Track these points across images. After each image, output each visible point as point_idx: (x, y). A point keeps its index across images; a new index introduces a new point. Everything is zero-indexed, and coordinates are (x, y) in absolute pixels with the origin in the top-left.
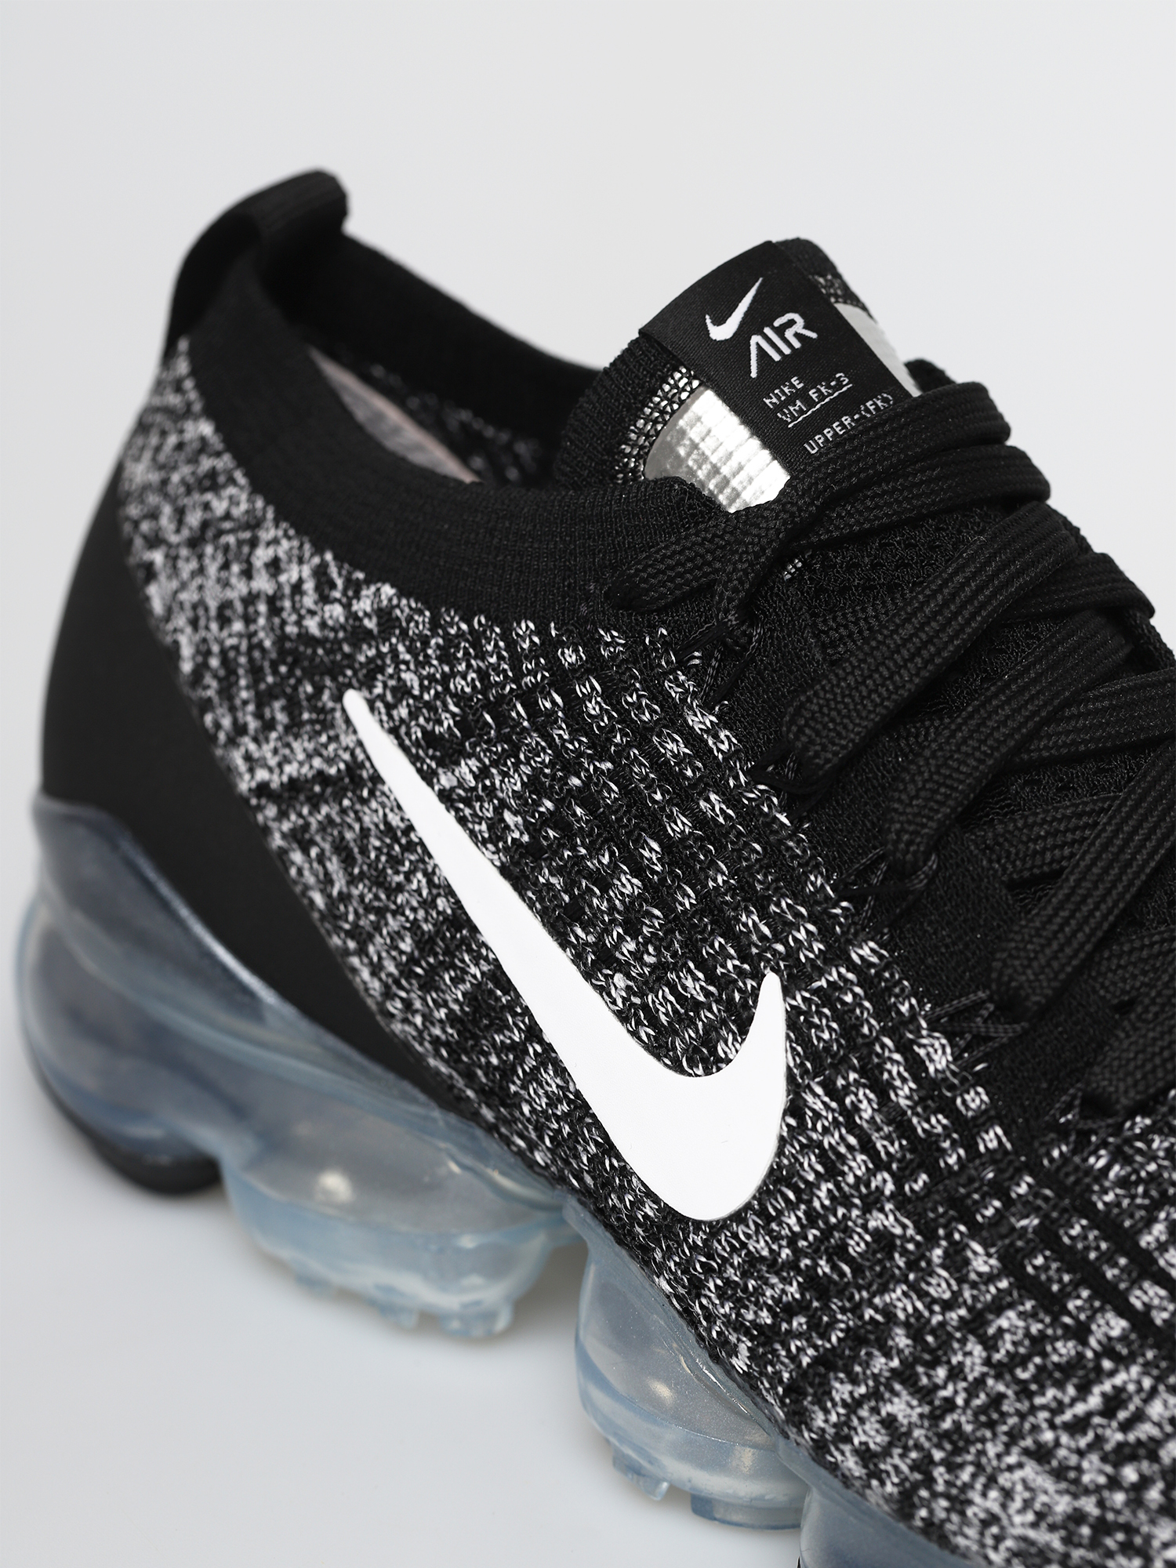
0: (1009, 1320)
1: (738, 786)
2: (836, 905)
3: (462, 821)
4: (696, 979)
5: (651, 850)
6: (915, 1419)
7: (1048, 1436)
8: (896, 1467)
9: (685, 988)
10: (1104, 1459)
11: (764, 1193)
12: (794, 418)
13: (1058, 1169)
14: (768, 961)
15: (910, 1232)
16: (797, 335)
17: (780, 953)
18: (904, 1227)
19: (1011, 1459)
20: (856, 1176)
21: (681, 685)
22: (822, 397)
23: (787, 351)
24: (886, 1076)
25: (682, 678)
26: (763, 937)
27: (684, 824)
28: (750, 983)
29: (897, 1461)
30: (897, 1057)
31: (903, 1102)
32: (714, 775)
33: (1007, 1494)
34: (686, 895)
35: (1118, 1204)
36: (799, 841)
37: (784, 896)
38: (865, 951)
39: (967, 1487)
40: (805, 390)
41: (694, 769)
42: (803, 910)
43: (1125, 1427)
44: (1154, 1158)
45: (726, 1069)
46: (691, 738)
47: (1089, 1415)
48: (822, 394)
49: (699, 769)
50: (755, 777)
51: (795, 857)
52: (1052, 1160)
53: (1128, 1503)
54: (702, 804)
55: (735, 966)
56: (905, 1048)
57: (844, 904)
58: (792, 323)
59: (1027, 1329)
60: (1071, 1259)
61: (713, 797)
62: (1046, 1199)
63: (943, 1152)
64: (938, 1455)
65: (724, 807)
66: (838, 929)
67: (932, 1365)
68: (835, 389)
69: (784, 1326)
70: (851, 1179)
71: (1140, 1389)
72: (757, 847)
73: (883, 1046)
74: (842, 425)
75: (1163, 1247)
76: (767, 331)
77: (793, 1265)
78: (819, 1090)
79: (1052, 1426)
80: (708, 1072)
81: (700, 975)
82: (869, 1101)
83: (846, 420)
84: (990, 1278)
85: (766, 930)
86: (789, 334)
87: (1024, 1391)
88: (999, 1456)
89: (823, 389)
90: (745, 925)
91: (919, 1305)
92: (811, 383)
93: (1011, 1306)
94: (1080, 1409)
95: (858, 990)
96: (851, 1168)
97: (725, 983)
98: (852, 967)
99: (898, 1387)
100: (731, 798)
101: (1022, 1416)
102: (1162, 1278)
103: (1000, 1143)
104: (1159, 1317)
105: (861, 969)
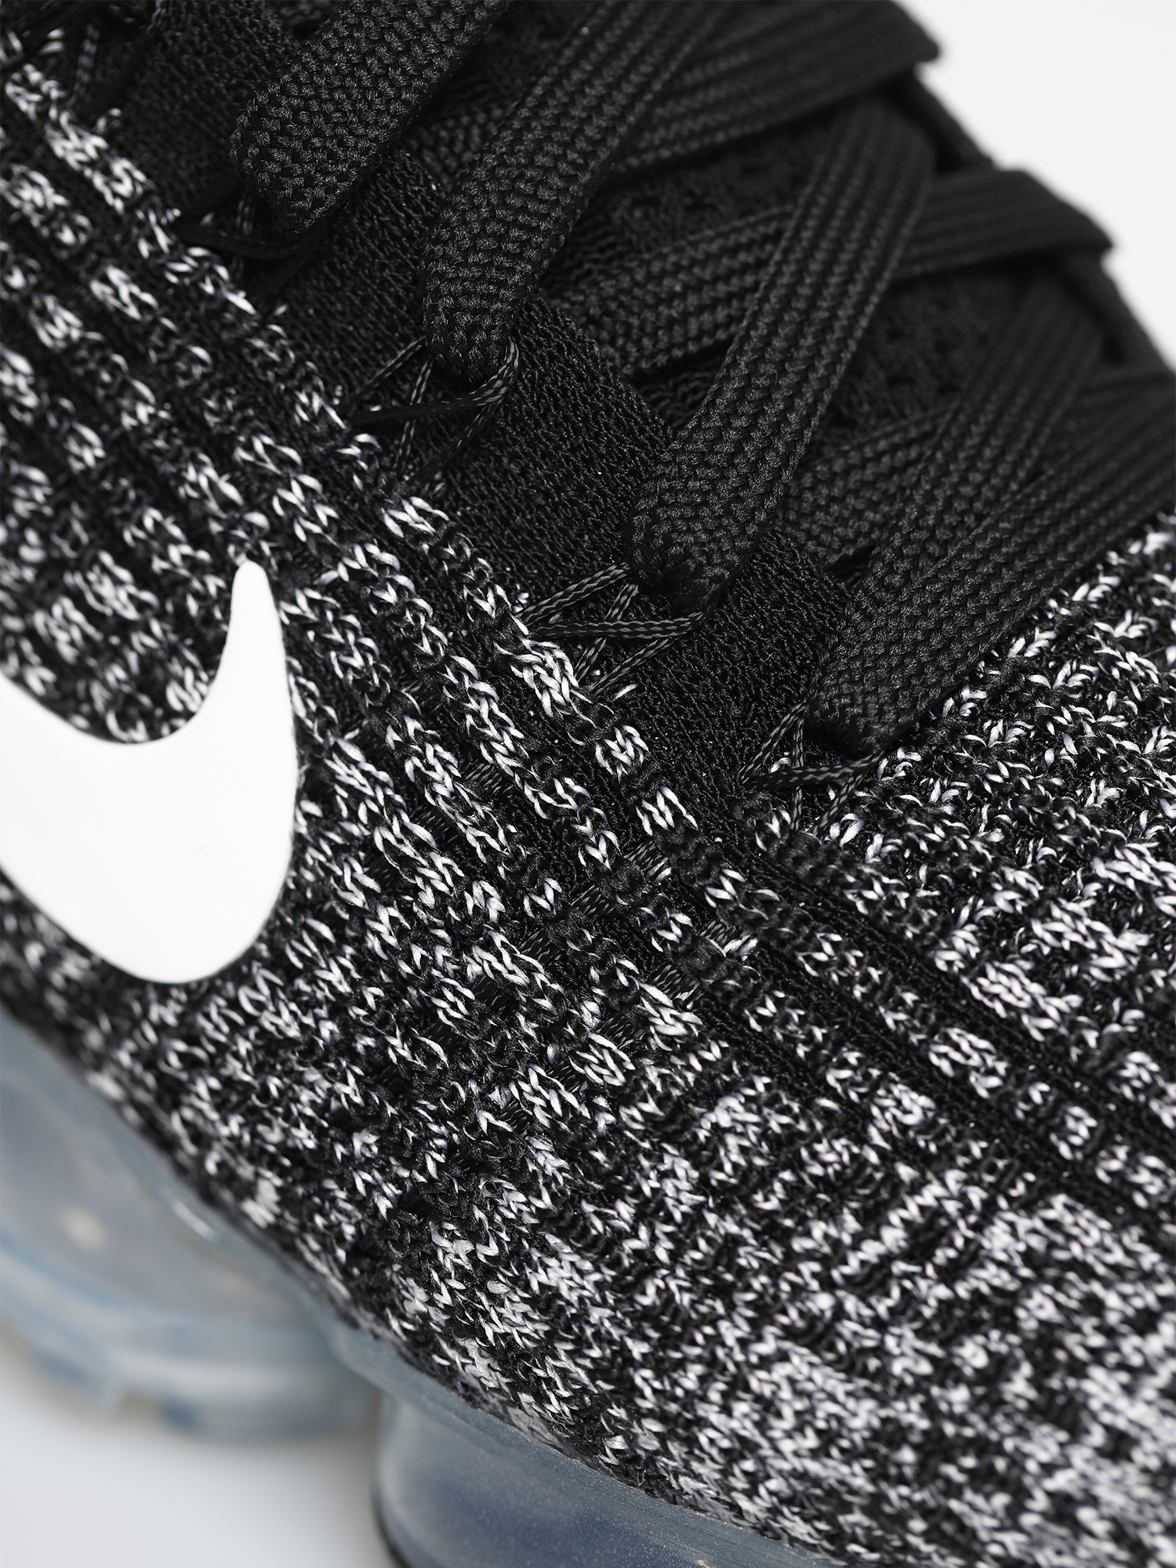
0: (728, 1111)
1: (156, 252)
2: (349, 441)
4: (118, 582)
5: (15, 371)
6: (590, 1291)
7: (823, 1302)
8: (564, 1373)
9: (100, 599)
10: (923, 1334)
11: (277, 931)
13: (782, 852)
14: (240, 543)
15: (540, 977)
17: (260, 529)
18: (530, 971)
19: (767, 1347)
20: (436, 892)
21: (35, 89)
24: (470, 720)
25: (35, 76)
26: (226, 504)
27: (68, 324)
28: (214, 583)
29: (565, 1363)
30: (484, 687)
31: (504, 762)
32: (112, 238)
33: (768, 1406)
34: (83, 442)
35: (892, 903)
36: (273, 338)
37: (257, 432)
38: (409, 515)
39: (691, 1399)
41: (77, 229)
42: (292, 454)
43: (950, 1274)
44: (939, 818)
45: (186, 729)
46: (62, 176)
47: (887, 1259)
49: (83, 229)
50: (184, 234)
51: (269, 364)
52: (770, 838)
53: (974, 1404)
54: (97, 288)
55: (184, 557)
56: (496, 671)
57: (363, 438)
59: (764, 1124)
60: (822, 998)
61: (115, 275)
62: (768, 904)
63: (583, 839)
64: (638, 1349)
65: (136, 290)
66: (356, 480)
67: (609, 1197)
69: (340, 1150)
70: (428, 899)
71: (967, 1209)
72: (200, 352)
73: (459, 671)
75: (974, 968)
77: (344, 1047)
78: (355, 753)
79: (828, 1285)
80: (154, 734)
81: (124, 574)
82: (445, 764)
84: (688, 1045)
85: (232, 492)
87: (770, 1230)
88: (743, 1343)
90: (196, 486)
91: (571, 1099)
93: (731, 1089)
94: (871, 1250)
95: (402, 580)
96: (427, 881)
97: (169, 586)
98: (388, 542)
99: (553, 1240)
100: (146, 274)
101: (775, 1273)
102: (979, 1019)
103: (677, 816)
104: (983, 1086)
105: (405, 546)
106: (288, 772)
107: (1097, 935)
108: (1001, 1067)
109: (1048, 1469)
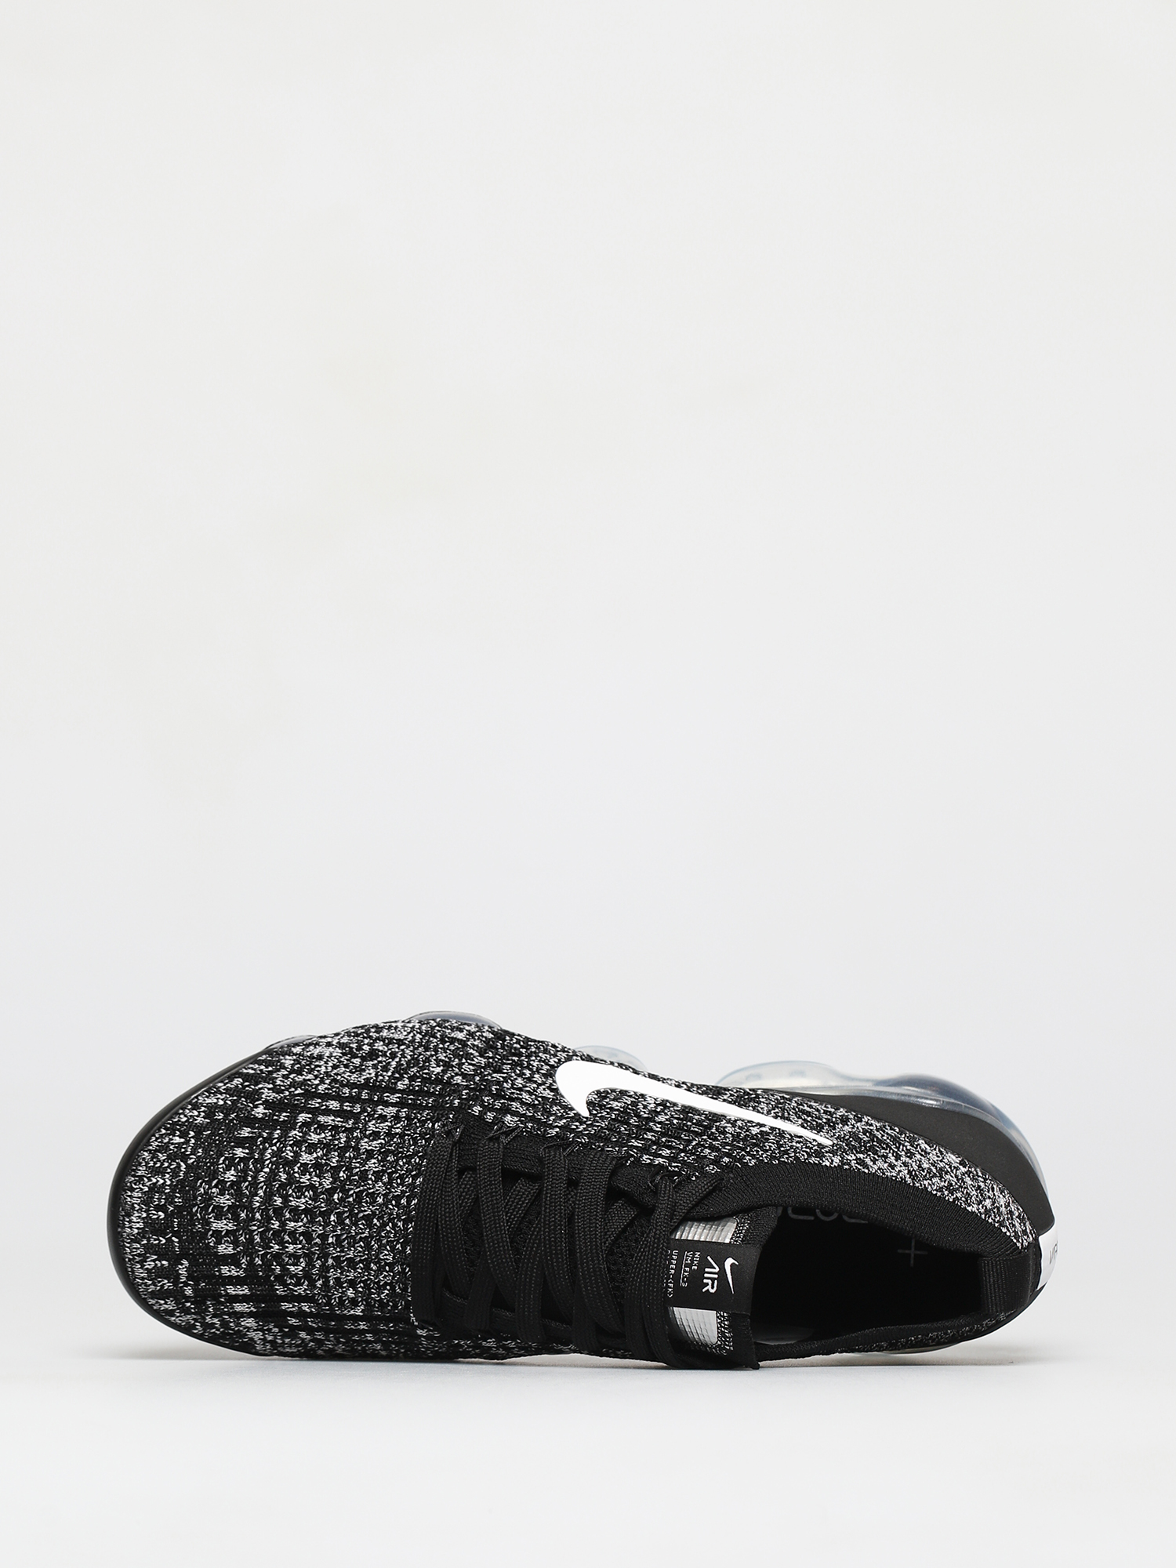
12: (687, 1256)
15: (489, 1078)
16: (708, 1284)
22: (685, 1271)
23: (706, 1275)
28: (594, 1111)
30: (524, 1112)
32: (645, 1150)
38: (554, 1131)
40: (691, 1268)
41: (653, 1149)
48: (685, 1272)
58: (713, 1288)
68: (683, 1279)
71: (381, 1075)
74: (672, 1269)
75: (400, 1112)
76: (716, 1276)
78: (548, 1096)
81: (616, 1108)
82: (526, 1099)
83: (673, 1272)
84: (452, 1077)
86: (710, 1282)
88: (415, 1035)
92: (691, 1272)
95: (551, 1122)
98: (556, 1126)
102: (393, 1105)
103: (473, 1111)
104: (387, 1095)
105: (552, 1127)
106: (562, 1091)
107: (376, 1128)
108: (386, 1098)
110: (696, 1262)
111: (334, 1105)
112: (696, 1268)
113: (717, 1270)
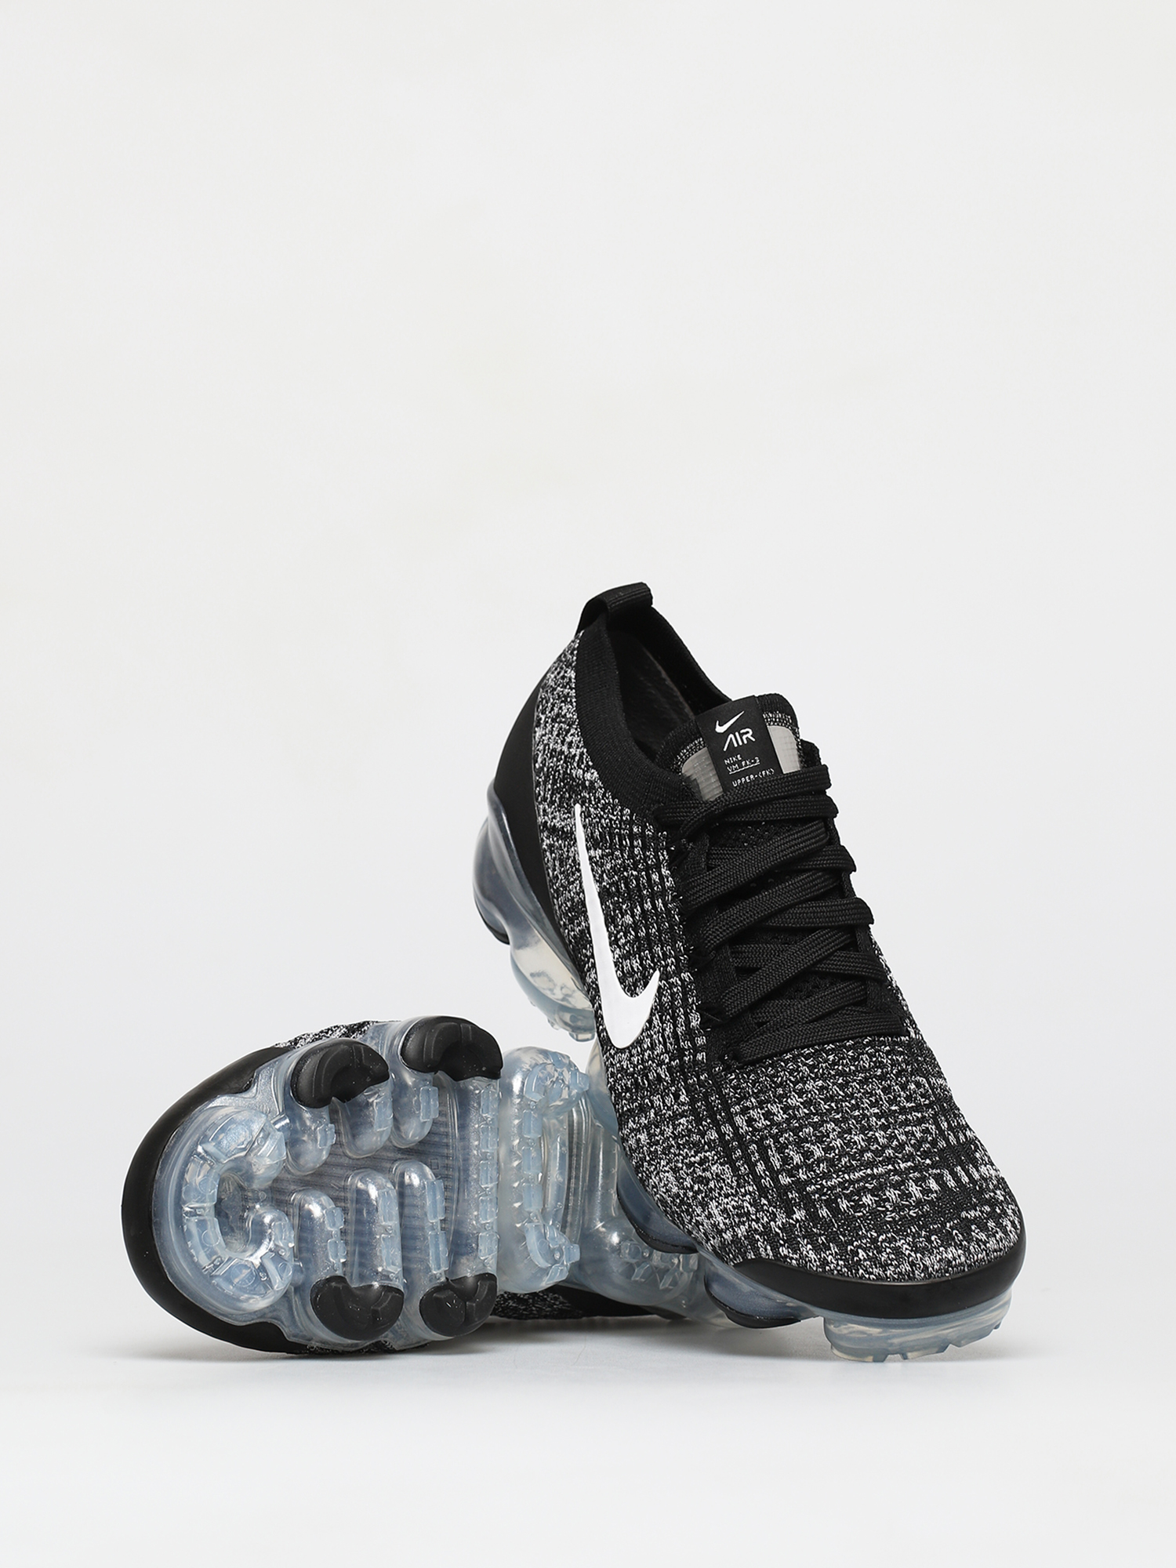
0: (684, 1121)
1: (668, 900)
2: (683, 955)
3: (593, 870)
6: (646, 1143)
7: (680, 1165)
8: (636, 1157)
9: (634, 964)
10: (692, 1180)
11: (632, 1046)
12: (733, 771)
13: (716, 1075)
14: (658, 966)
15: (667, 1078)
16: (747, 738)
17: (662, 965)
18: (666, 1076)
19: (667, 1169)
20: (658, 1052)
21: (664, 856)
22: (746, 765)
23: (741, 743)
24: (678, 1021)
25: (665, 853)
26: (659, 957)
28: (651, 971)
29: (637, 1155)
30: (682, 1016)
31: (680, 1033)
32: (663, 893)
33: (661, 1180)
35: (729, 1094)
36: (679, 927)
37: (669, 945)
38: (685, 976)
39: (651, 1172)
40: (741, 761)
41: (658, 888)
42: (673, 953)
43: (704, 1170)
44: (747, 1082)
46: (661, 876)
47: (695, 1162)
48: (747, 764)
50: (674, 898)
51: (676, 933)
52: (715, 1071)
53: (693, 1196)
54: (656, 901)
55: (648, 963)
56: (686, 1014)
57: (686, 956)
58: (748, 732)
59: (687, 1126)
60: (709, 1107)
62: (709, 1083)
63: (685, 1055)
64: (648, 1158)
65: (662, 906)
66: (681, 964)
67: (657, 1127)
68: (752, 763)
69: (624, 1094)
71: (712, 1160)
72: (667, 924)
73: (680, 1011)
74: (749, 778)
75: (736, 1114)
76: (737, 734)
77: (632, 1074)
78: (658, 1018)
79: (682, 1163)
80: (631, 995)
81: (638, 961)
82: (670, 1028)
83: (752, 777)
84: (683, 1104)
85: (661, 955)
86: (744, 737)
87: (679, 1145)
88: (664, 1166)
89: (748, 763)
90: (656, 950)
91: (661, 1104)
92: (744, 759)
93: (686, 1116)
94: (693, 1159)
95: (679, 988)
96: (658, 1049)
97: (644, 967)
98: (680, 980)
99: (645, 1130)
100: (665, 904)
101: (675, 1155)
102: (733, 1124)
103: (703, 1058)
104: (727, 1137)
105: (683, 981)
107: (761, 1119)
108: (731, 1135)
109: (698, 1215)
110: (734, 759)
111: (760, 1168)
112: (739, 756)
113: (731, 736)
